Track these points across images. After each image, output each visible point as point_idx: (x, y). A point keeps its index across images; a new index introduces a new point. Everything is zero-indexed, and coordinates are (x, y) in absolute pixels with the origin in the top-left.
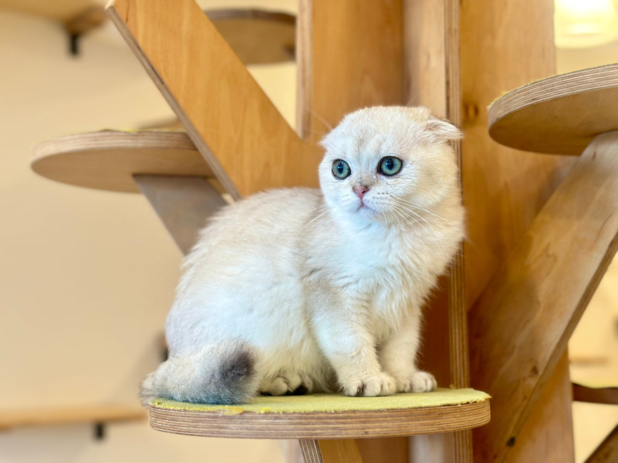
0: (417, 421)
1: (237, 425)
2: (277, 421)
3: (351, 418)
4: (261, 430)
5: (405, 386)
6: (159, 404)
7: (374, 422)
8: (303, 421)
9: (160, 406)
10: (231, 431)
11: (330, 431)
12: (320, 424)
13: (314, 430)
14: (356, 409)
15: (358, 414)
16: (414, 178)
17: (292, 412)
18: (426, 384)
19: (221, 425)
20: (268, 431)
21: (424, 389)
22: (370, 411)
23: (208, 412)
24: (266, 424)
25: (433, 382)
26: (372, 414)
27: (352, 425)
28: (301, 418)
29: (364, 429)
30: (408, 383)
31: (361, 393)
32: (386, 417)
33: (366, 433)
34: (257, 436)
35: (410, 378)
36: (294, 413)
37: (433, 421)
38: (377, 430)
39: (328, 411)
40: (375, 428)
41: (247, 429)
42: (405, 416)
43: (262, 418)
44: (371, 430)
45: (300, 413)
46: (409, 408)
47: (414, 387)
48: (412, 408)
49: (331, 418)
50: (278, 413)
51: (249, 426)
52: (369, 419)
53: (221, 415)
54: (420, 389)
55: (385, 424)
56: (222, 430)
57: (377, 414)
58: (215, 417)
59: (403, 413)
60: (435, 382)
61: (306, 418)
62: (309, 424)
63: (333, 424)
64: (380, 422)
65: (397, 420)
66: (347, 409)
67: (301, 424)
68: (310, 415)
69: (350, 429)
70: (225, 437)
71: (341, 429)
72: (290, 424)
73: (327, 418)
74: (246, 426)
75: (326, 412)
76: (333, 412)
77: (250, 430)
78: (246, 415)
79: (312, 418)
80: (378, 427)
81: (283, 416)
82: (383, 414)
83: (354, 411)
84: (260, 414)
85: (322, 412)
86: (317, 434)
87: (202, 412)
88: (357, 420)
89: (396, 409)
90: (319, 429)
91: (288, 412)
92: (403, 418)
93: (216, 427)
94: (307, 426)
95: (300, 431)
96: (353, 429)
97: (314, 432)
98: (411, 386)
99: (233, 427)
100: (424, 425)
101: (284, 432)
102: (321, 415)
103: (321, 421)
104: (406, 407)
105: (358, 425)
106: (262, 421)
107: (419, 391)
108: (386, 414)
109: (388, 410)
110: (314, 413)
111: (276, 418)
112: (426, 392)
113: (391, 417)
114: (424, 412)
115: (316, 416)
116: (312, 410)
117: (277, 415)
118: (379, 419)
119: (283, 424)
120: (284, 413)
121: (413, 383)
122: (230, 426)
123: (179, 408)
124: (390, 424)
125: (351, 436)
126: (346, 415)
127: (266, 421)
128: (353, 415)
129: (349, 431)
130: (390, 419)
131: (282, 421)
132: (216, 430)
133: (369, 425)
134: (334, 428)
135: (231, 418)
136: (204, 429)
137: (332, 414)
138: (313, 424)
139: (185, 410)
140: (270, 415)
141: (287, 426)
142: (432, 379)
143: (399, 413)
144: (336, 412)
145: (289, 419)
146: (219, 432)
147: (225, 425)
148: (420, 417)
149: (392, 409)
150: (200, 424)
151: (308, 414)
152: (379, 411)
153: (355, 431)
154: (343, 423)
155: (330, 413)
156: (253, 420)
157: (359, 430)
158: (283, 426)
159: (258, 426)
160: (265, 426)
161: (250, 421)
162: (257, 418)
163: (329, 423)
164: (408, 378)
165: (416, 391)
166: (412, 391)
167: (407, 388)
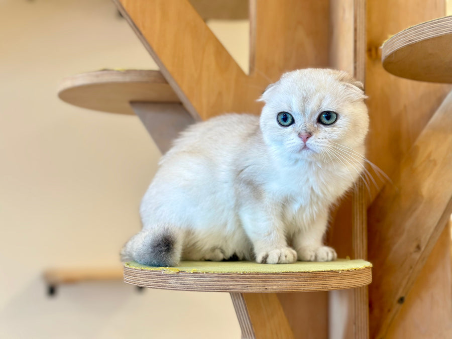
1: (175, 281)
2: (201, 279)
3: (255, 278)
4: (191, 285)
5: (311, 256)
6: (128, 264)
7: (272, 281)
8: (220, 279)
9: (128, 266)
10: (170, 285)
11: (239, 287)
12: (232, 282)
13: (228, 286)
14: (259, 272)
15: (260, 276)
17: (212, 272)
18: (328, 255)
19: (165, 281)
20: (195, 286)
21: (326, 259)
23: (156, 271)
25: (333, 254)
26: (270, 275)
27: (256, 283)
28: (218, 277)
29: (265, 286)
30: (313, 254)
31: (264, 261)
32: (281, 278)
33: (266, 289)
34: (188, 289)
35: (316, 251)
36: (214, 273)
37: (318, 282)
38: (275, 287)
40: (272, 286)
41: (181, 284)
42: (296, 278)
43: (192, 276)
44: (269, 287)
45: (218, 273)
46: (299, 272)
47: (318, 258)
49: (240, 278)
50: (203, 273)
51: (183, 282)
52: (269, 279)
53: (162, 273)
54: (323, 259)
55: (280, 283)
56: (165, 284)
57: (274, 276)
58: (160, 275)
59: (295, 276)
60: (336, 255)
61: (222, 278)
62: (224, 282)
63: (242, 282)
64: (277, 281)
65: (290, 280)
66: (252, 272)
67: (219, 281)
68: (225, 275)
69: (254, 286)
70: (166, 289)
71: (247, 286)
72: (211, 281)
73: (237, 277)
74: (180, 281)
75: (237, 273)
76: (242, 273)
77: (184, 284)
78: (181, 274)
79: (226, 277)
80: (275, 285)
81: (206, 275)
82: (279, 275)
83: (257, 273)
84: (190, 273)
85: (234, 273)
86: (230, 289)
87: (152, 271)
88: (259, 279)
89: (290, 272)
90: (231, 285)
91: (210, 272)
92: (294, 279)
93: (160, 282)
96: (256, 286)
98: (316, 257)
99: (172, 282)
100: (311, 285)
101: (207, 286)
102: (233, 275)
103: (232, 279)
104: (297, 271)
105: (260, 283)
106: (191, 278)
107: (322, 260)
108: (281, 275)
109: (283, 273)
110: (228, 273)
111: (201, 277)
112: (327, 261)
114: (311, 275)
115: (229, 276)
117: (202, 275)
118: (276, 279)
119: (206, 281)
120: (207, 273)
121: (318, 255)
122: (170, 281)
123: (138, 268)
124: (284, 283)
125: (255, 291)
126: (251, 275)
127: (194, 278)
128: (256, 276)
129: (253, 288)
130: (284, 279)
131: (205, 279)
132: (161, 284)
133: (268, 283)
134: (243, 285)
135: (171, 276)
136: (154, 283)
138: (227, 282)
139: (142, 270)
140: (197, 275)
141: (209, 283)
142: (333, 252)
143: (292, 275)
144: (244, 273)
145: (210, 278)
146: (162, 286)
147: (167, 281)
148: (308, 279)
149: (286, 273)
151: (223, 274)
152: (276, 273)
153: (258, 287)
154: (249, 282)
155: (240, 274)
156: (185, 278)
157: (261, 287)
158: (206, 283)
159: (189, 282)
160: (193, 282)
161: (183, 278)
162: (188, 276)
163: (238, 281)
164: (314, 251)
165: (320, 260)
166: (316, 260)
167: (313, 258)
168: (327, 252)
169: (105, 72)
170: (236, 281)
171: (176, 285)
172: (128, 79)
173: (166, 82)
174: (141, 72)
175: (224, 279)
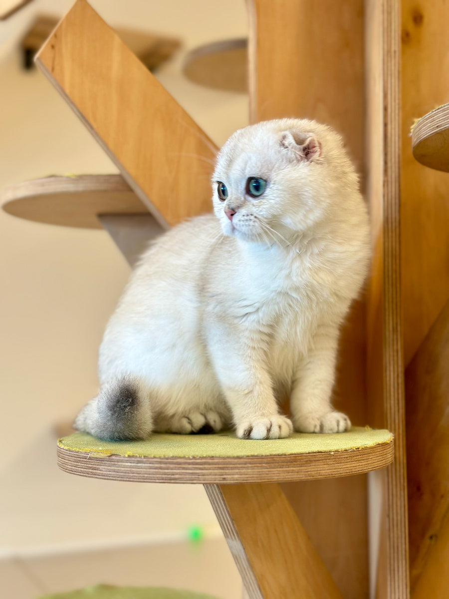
0: (280, 468)
1: (106, 467)
2: (139, 465)
3: (209, 464)
4: (126, 473)
7: (232, 468)
8: (163, 466)
10: (101, 472)
11: (188, 476)
12: (178, 469)
13: (173, 475)
14: (214, 455)
15: (216, 461)
16: (277, 199)
17: (152, 456)
18: (338, 425)
19: (95, 466)
20: (132, 475)
21: (335, 430)
22: (229, 457)
24: (131, 467)
25: (346, 423)
26: (230, 460)
27: (210, 471)
28: (160, 463)
29: (222, 475)
30: (318, 423)
31: (248, 435)
32: (245, 464)
33: (224, 479)
34: (122, 479)
35: (322, 418)
36: (155, 457)
37: (298, 468)
38: (236, 476)
39: (187, 457)
40: (233, 475)
41: (114, 471)
42: (266, 463)
43: (127, 461)
44: (228, 476)
45: (160, 458)
46: (271, 455)
47: (325, 428)
48: (275, 455)
49: (189, 464)
50: (140, 457)
51: (116, 468)
52: (228, 466)
54: (331, 430)
55: (244, 470)
56: (95, 471)
57: (236, 461)
59: (265, 460)
61: (166, 463)
62: (168, 469)
63: (191, 470)
64: (239, 468)
65: (258, 467)
66: (205, 456)
67: (161, 468)
68: (169, 460)
69: (208, 475)
70: (97, 478)
72: (151, 468)
73: (185, 463)
74: (113, 468)
75: (184, 458)
76: (191, 457)
77: (117, 472)
78: (113, 457)
79: (171, 463)
80: (237, 474)
81: (145, 460)
82: (242, 460)
83: (212, 458)
84: (124, 457)
85: (180, 458)
88: (214, 466)
89: (257, 456)
90: (177, 474)
91: (149, 456)
92: (264, 465)
93: (90, 468)
94: (166, 471)
95: (160, 476)
96: (210, 474)
97: (173, 476)
98: (322, 427)
99: (104, 469)
100: (288, 472)
101: (146, 475)
102: (179, 460)
103: (179, 466)
105: (216, 471)
106: (126, 464)
107: (330, 432)
108: (246, 460)
109: (248, 456)
110: (174, 458)
111: (139, 462)
113: (250, 463)
114: (289, 459)
115: (175, 461)
116: (171, 456)
117: (139, 459)
118: (238, 466)
119: (144, 468)
120: (145, 457)
121: (324, 424)
122: (101, 467)
124: (249, 470)
126: (204, 460)
127: (129, 464)
128: (210, 461)
129: (207, 477)
130: (250, 465)
131: (144, 465)
132: (91, 470)
133: (227, 471)
134: (192, 474)
136: (82, 469)
138: (172, 469)
140: (133, 459)
141: (148, 470)
142: (345, 420)
143: (260, 460)
144: (194, 458)
145: (150, 463)
147: (97, 467)
148: (285, 464)
149: (252, 456)
150: (79, 464)
151: (167, 459)
152: (238, 457)
153: (213, 477)
154: (201, 469)
155: (189, 458)
156: (119, 463)
157: (217, 477)
158: (144, 470)
159: (123, 469)
160: (129, 469)
161: (116, 463)
162: (122, 461)
163: (187, 469)
164: (318, 419)
165: (327, 432)
166: (322, 431)
167: (318, 429)
168: (338, 419)
169: (52, 179)
170: (184, 468)
171: (108, 473)
172: (80, 187)
173: (130, 189)
174: (98, 177)
175: (168, 465)
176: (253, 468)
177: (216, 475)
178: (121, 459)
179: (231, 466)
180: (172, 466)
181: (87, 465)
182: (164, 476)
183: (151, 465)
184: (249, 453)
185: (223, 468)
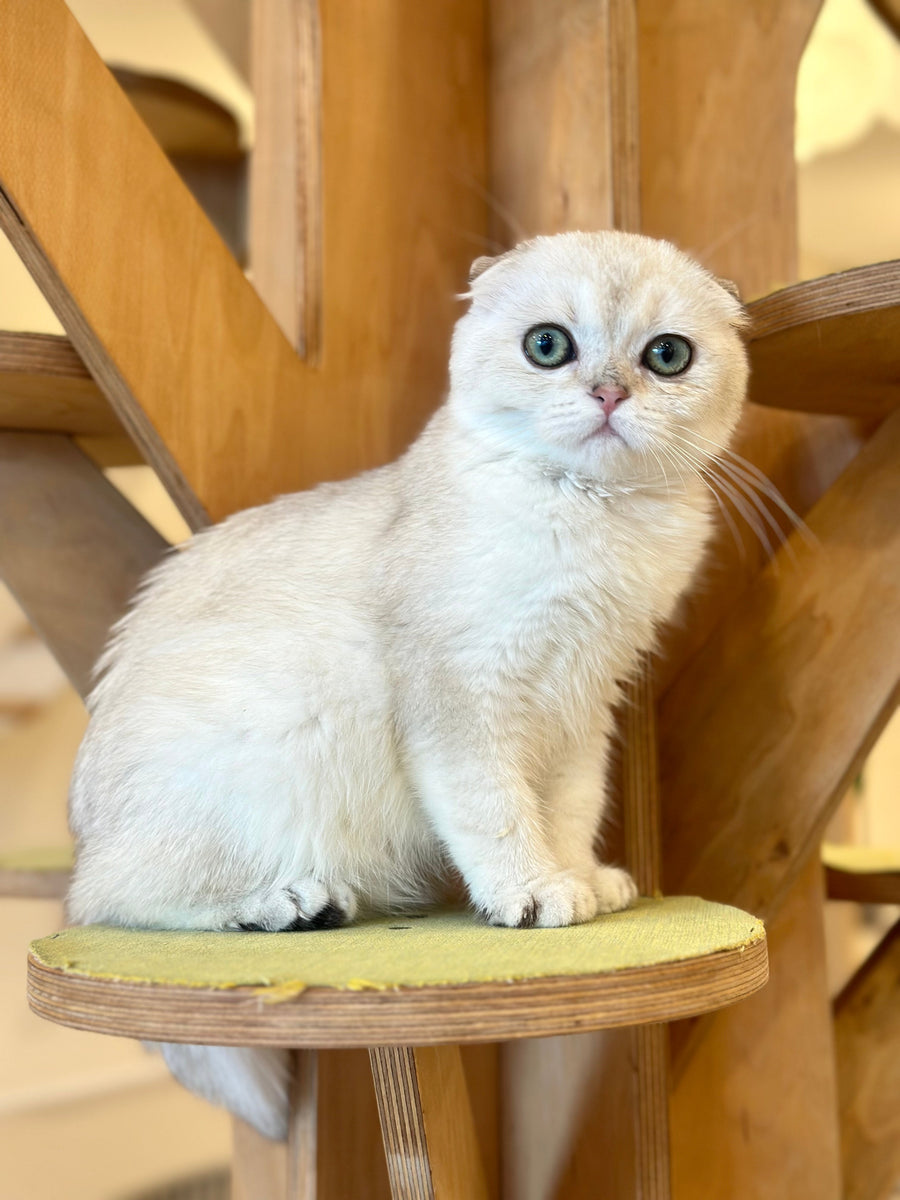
0: (674, 989)
1: (291, 1018)
2: (386, 1006)
3: (548, 993)
4: (349, 1027)
7: (592, 999)
8: (445, 1004)
12: (482, 1010)
13: (469, 1023)
15: (561, 984)
17: (420, 984)
20: (365, 1030)
21: (618, 904)
22: (585, 976)
24: (362, 1014)
25: (631, 889)
26: (588, 981)
27: (548, 1009)
28: (440, 998)
29: (574, 1015)
31: (529, 919)
32: (615, 987)
33: (578, 1023)
36: (426, 987)
37: (700, 988)
38: (600, 1015)
39: (500, 979)
40: (595, 1012)
41: (316, 1025)
42: (650, 982)
43: (353, 1001)
44: (585, 1017)
45: (438, 987)
46: (657, 965)
48: (662, 964)
49: (505, 995)
50: (389, 989)
51: (321, 1019)
52: (583, 994)
54: (610, 904)
55: (613, 1002)
56: (253, 1030)
57: (598, 981)
59: (647, 975)
60: (634, 888)
61: (451, 998)
62: (457, 1011)
63: (509, 1008)
64: (604, 997)
65: (637, 991)
66: (538, 974)
67: (440, 1010)
68: (461, 991)
69: (544, 1018)
71: (525, 1018)
72: (417, 1012)
73: (497, 995)
74: (312, 1018)
75: (494, 983)
76: (510, 980)
77: (325, 1027)
78: (314, 993)
79: (464, 997)
80: (601, 1010)
81: (400, 994)
82: (609, 979)
83: (553, 978)
84: (347, 991)
85: (486, 984)
86: (475, 1032)
88: (558, 996)
89: (635, 968)
90: (479, 1020)
91: (412, 984)
92: (648, 986)
93: (238, 1023)
94: (454, 1016)
95: (439, 1028)
96: (551, 1016)
97: (469, 1027)
99: (281, 1022)
100: (685, 997)
101: (404, 1029)
102: (483, 990)
103: (484, 1002)
105: (561, 1008)
106: (351, 1007)
108: (616, 979)
109: (619, 970)
110: (468, 984)
111: (385, 1000)
113: (624, 985)
114: (684, 969)
115: (473, 991)
116: (465, 980)
117: (385, 994)
118: (603, 992)
119: (399, 1013)
120: (403, 987)
122: (275, 1019)
124: (624, 1001)
125: (547, 1033)
126: (536, 986)
127: (360, 1007)
128: (549, 986)
129: (542, 1022)
130: (623, 989)
131: (397, 1006)
132: (240, 1029)
133: (583, 1006)
134: (513, 1017)
136: (208, 1028)
137: (507, 985)
138: (467, 1010)
140: (371, 995)
141: (410, 1017)
142: (628, 882)
143: (641, 976)
144: (517, 982)
145: (414, 1001)
148: (678, 981)
149: (627, 969)
150: (197, 1016)
151: (455, 988)
152: (602, 974)
154: (531, 1005)
156: (330, 1006)
157: (564, 1019)
158: (400, 1017)
159: (340, 1019)
160: (357, 1018)
161: (320, 1006)
162: (338, 1002)
163: (501, 1007)
168: (619, 882)
171: (298, 1031)
175: (458, 1002)
176: (628, 995)
177: (561, 1016)
178: (336, 995)
179: (590, 993)
180: (467, 1003)
181: (228, 1017)
182: (449, 1028)
183: (416, 1005)
184: (621, 964)
185: (574, 1001)
